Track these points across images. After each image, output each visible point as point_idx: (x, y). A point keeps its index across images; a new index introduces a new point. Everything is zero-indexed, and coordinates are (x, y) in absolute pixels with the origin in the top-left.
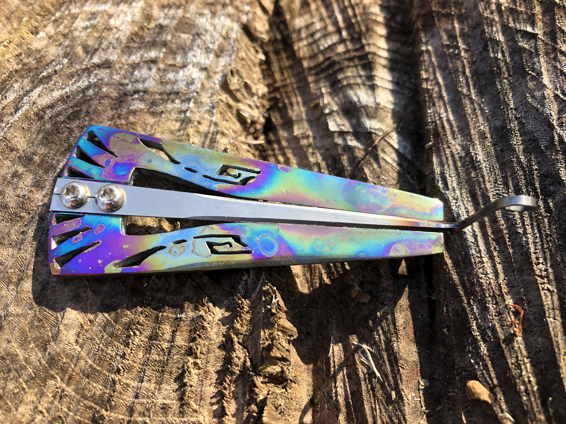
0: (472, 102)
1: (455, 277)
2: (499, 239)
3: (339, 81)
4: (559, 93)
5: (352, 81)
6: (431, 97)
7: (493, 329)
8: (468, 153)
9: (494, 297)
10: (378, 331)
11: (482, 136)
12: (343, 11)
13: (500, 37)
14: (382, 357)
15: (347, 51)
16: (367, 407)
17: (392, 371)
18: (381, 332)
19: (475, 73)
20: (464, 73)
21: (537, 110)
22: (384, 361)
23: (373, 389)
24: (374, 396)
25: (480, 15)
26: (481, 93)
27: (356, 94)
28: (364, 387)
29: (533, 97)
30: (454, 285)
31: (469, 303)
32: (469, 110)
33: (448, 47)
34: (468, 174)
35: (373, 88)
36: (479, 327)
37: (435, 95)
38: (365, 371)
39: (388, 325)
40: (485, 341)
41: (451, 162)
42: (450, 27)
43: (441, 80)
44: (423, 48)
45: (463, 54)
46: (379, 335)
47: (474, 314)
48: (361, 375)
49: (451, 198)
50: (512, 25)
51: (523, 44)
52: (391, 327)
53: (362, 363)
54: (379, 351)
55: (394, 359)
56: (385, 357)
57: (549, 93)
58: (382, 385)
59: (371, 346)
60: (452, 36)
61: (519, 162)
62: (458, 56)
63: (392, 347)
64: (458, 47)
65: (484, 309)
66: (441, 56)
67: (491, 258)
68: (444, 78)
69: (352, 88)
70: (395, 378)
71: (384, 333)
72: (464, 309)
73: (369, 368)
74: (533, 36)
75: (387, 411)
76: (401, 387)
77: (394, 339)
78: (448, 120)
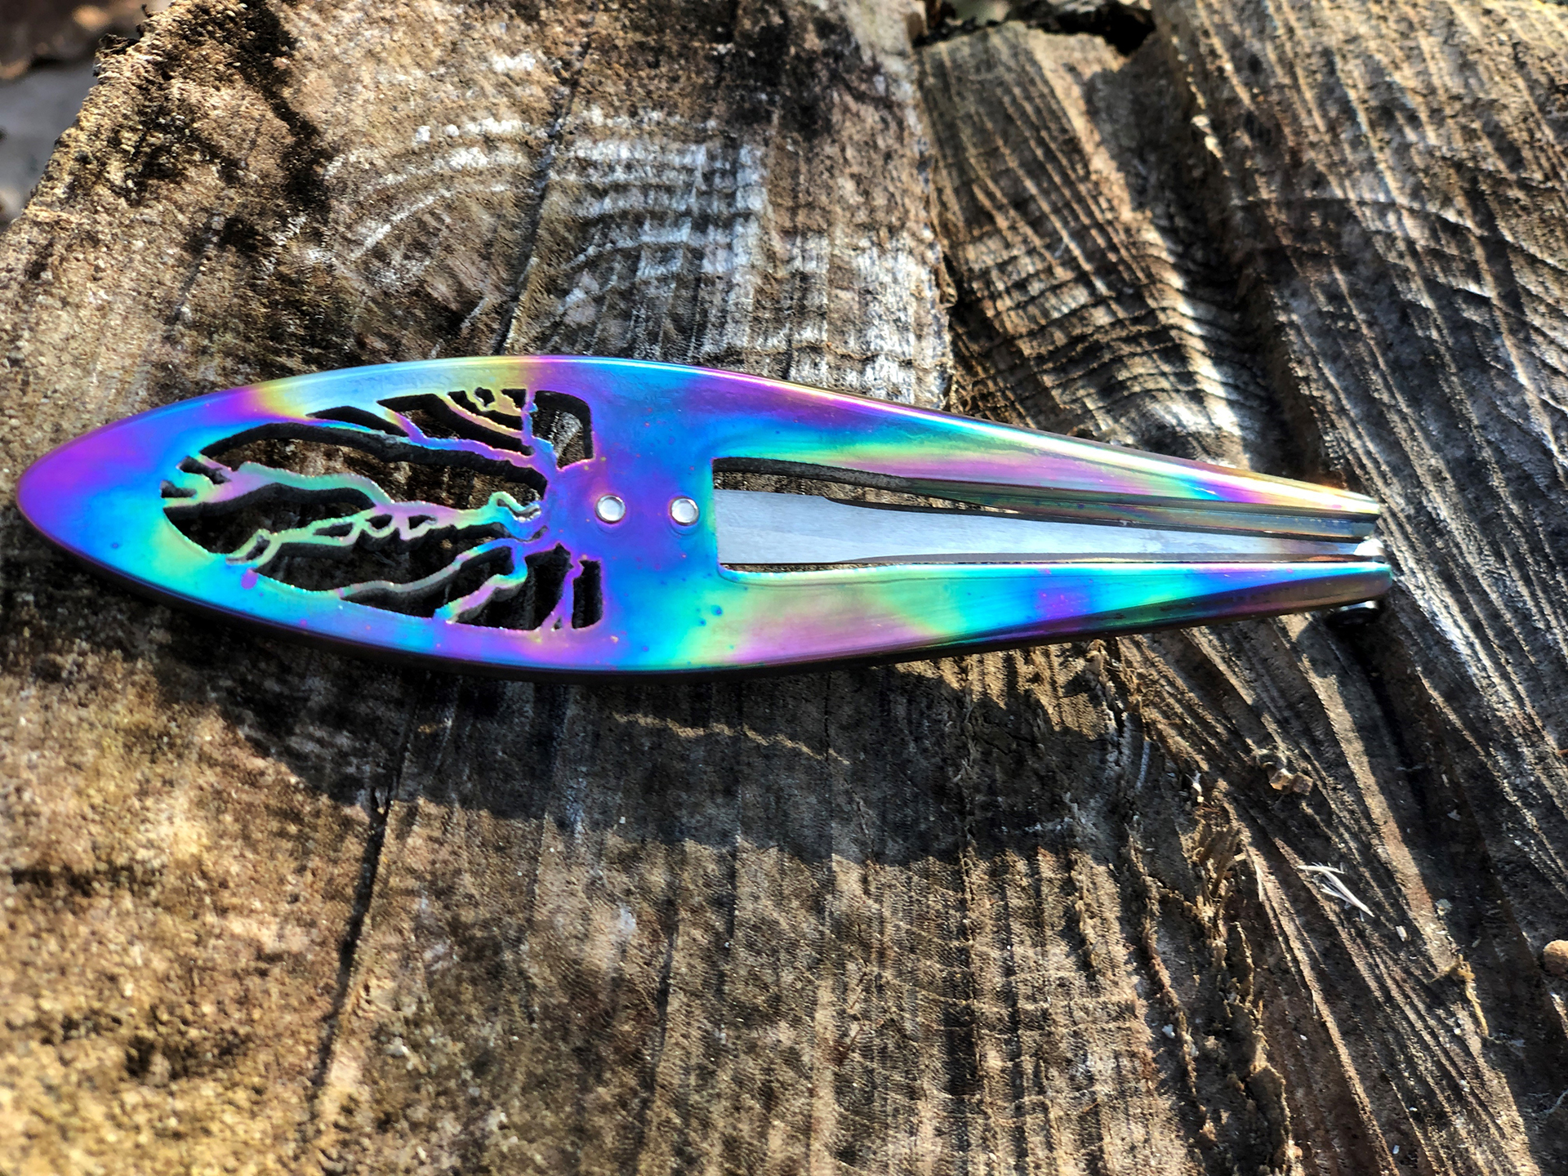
0: (1404, 418)
1: (1452, 717)
2: (1511, 646)
3: (1122, 385)
4: (1546, 397)
5: (1151, 385)
6: (1322, 410)
7: (1538, 785)
8: (1420, 508)
9: (1526, 735)
10: (1340, 836)
11: (1437, 476)
12: (1080, 235)
13: (1427, 302)
14: (1361, 876)
15: (1118, 323)
16: (1360, 965)
17: (1387, 895)
18: (1347, 836)
19: (1396, 366)
20: (1376, 366)
21: (1519, 426)
22: (1368, 883)
23: (1361, 934)
24: (1368, 945)
25: (1379, 259)
26: (1414, 402)
27: (1168, 411)
28: (1344, 935)
29: (1508, 405)
30: (1455, 729)
31: (1488, 754)
32: (1401, 430)
33: (1334, 317)
34: (1430, 544)
35: (1198, 397)
36: (1515, 788)
37: (1329, 408)
38: (1337, 909)
39: (1357, 821)
40: (1529, 806)
41: (1393, 527)
42: (1326, 278)
43: (1332, 380)
44: (1282, 318)
45: (1365, 330)
46: (1345, 842)
47: (1500, 769)
48: (1333, 917)
49: (1412, 588)
50: (1441, 279)
51: (1471, 314)
52: (1364, 822)
53: (1328, 898)
54: (1353, 867)
55: (1385, 875)
56: (1367, 874)
57: (1531, 397)
58: (1376, 923)
59: (1336, 864)
60: (1334, 297)
61: (1511, 515)
62: (1355, 335)
63: (1376, 856)
64: (1350, 318)
65: (1516, 756)
66: (1324, 333)
67: (1505, 676)
68: (1338, 376)
69: (1154, 398)
70: (1396, 904)
71: (1355, 836)
72: (1483, 766)
73: (1341, 902)
74: (1482, 302)
75: (1396, 962)
76: (1411, 915)
77: (1375, 841)
78: (1369, 453)
